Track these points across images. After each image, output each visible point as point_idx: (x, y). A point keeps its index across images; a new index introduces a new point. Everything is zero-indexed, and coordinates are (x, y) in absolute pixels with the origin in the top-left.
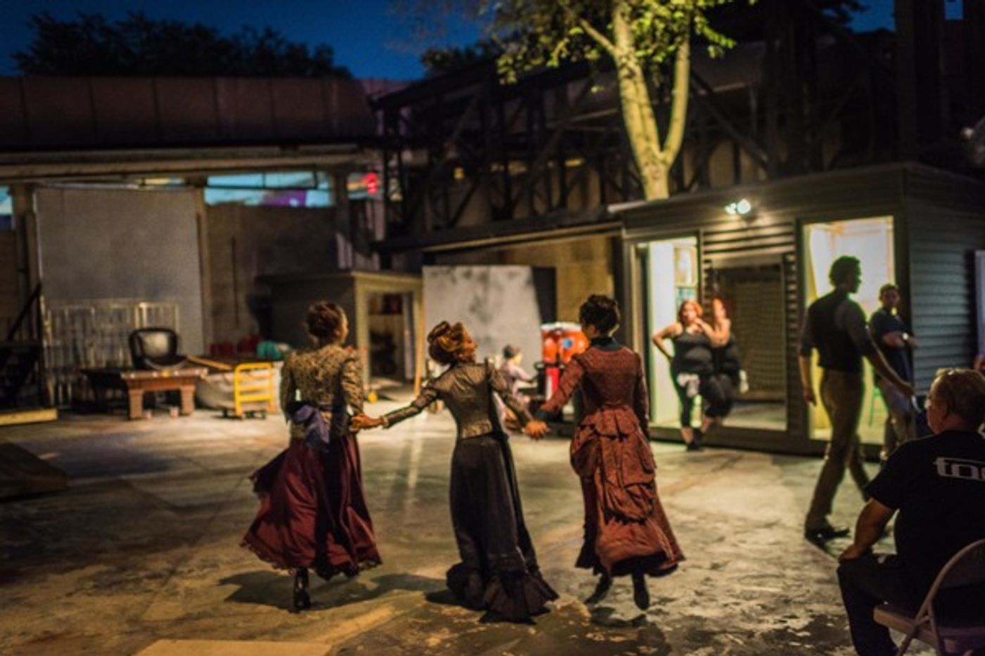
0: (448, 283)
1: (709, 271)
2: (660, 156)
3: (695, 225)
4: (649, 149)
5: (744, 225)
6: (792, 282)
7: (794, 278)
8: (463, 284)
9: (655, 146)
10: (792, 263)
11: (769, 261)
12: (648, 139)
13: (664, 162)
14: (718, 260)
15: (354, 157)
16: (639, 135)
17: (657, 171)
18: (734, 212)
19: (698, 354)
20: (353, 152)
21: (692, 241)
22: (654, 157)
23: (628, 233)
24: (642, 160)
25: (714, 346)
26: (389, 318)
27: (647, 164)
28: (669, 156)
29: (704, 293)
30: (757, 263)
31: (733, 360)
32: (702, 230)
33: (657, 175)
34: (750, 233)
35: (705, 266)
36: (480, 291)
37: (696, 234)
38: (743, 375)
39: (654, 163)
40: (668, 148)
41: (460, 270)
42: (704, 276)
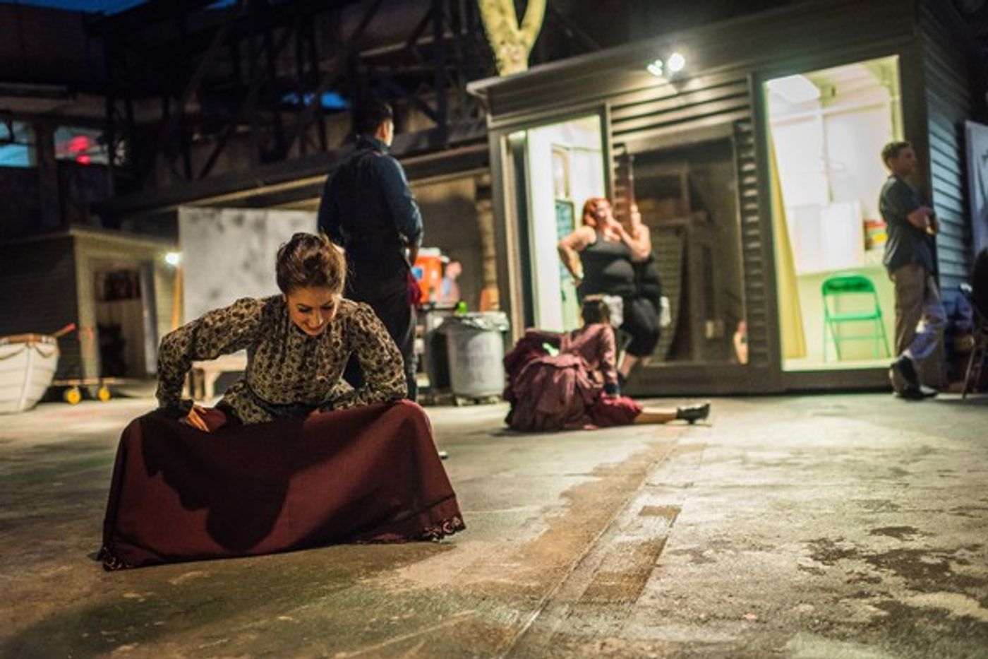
0: (212, 229)
1: (623, 159)
2: (519, 35)
3: (598, 99)
4: (504, 24)
5: (672, 90)
6: (750, 160)
7: (752, 154)
8: (232, 231)
9: (512, 21)
10: (748, 133)
11: (713, 135)
12: (502, 11)
13: (523, 43)
14: (634, 141)
15: (63, 102)
16: (491, 5)
17: (517, 52)
18: (659, 72)
19: (620, 267)
20: (62, 96)
21: (595, 120)
22: (511, 33)
23: (494, 121)
24: (496, 38)
25: (635, 259)
26: (114, 305)
27: (503, 43)
28: (528, 36)
29: (614, 189)
30: (696, 139)
31: (654, 280)
32: (609, 105)
33: (516, 57)
34: (681, 101)
35: (613, 153)
36: (255, 242)
37: (601, 111)
38: (665, 302)
39: (513, 43)
40: (528, 26)
41: (228, 215)
42: (613, 165)
